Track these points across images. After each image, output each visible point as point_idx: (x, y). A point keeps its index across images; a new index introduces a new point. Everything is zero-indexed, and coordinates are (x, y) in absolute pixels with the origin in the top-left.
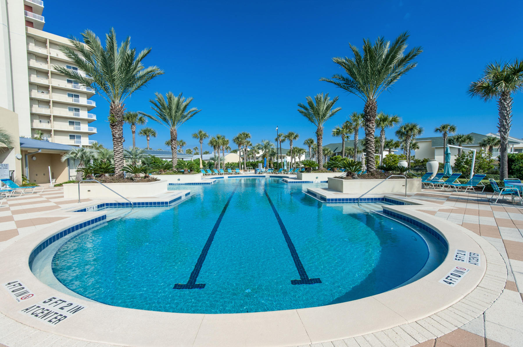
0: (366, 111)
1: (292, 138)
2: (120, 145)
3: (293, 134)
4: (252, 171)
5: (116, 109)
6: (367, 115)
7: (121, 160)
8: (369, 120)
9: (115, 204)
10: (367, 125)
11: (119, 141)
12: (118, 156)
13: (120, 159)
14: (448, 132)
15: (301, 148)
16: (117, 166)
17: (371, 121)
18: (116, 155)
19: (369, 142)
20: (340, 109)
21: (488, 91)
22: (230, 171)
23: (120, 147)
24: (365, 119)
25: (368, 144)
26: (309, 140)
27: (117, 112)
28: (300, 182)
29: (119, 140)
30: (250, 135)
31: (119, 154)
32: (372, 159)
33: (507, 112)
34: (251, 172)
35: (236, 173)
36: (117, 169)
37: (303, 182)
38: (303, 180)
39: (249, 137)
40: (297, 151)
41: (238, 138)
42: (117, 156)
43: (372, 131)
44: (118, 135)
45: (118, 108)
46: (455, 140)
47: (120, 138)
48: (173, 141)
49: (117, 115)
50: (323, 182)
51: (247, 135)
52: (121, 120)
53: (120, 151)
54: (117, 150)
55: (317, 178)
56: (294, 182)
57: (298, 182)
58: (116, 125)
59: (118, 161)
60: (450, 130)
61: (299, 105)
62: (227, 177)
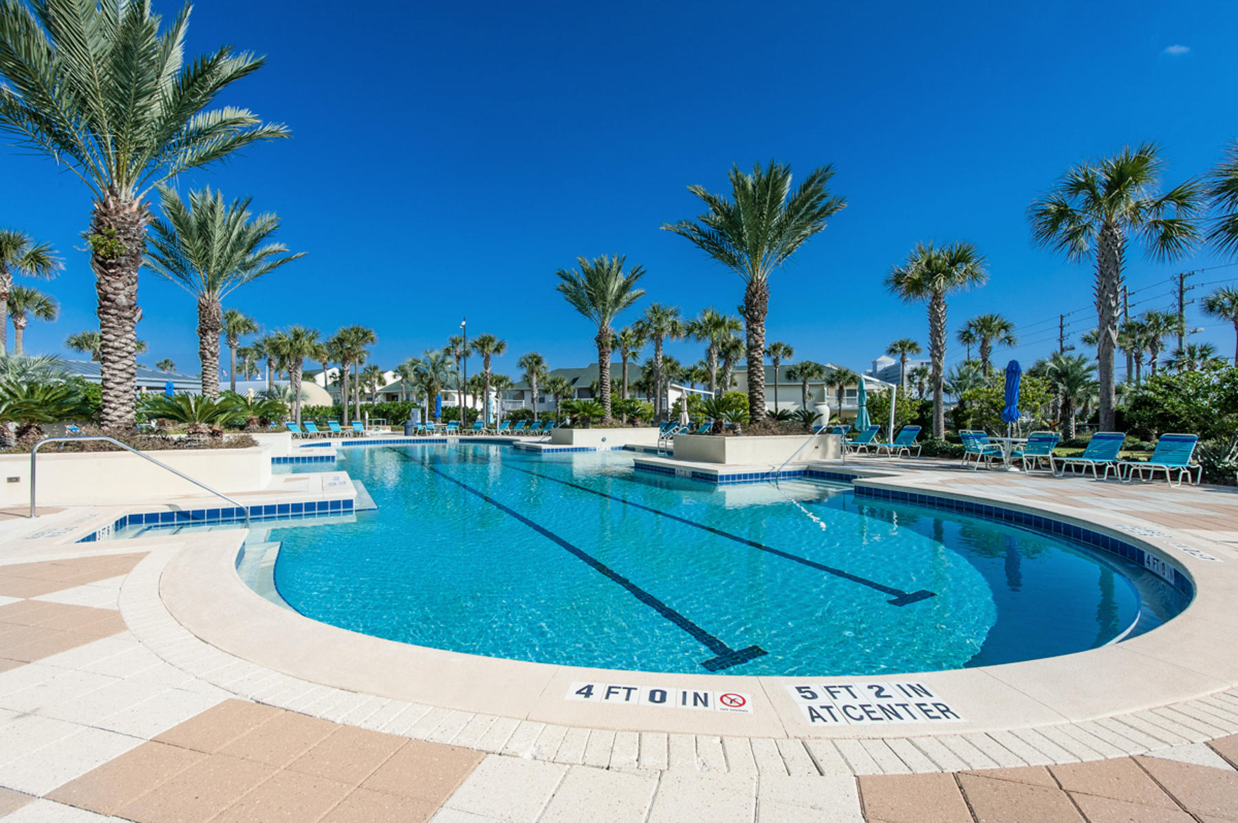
0: (752, 301)
1: (492, 348)
2: (128, 328)
3: (491, 340)
4: (384, 429)
5: (121, 215)
6: (752, 310)
7: (128, 379)
8: (755, 320)
9: (167, 517)
10: (753, 329)
11: (126, 318)
12: (120, 366)
13: (128, 376)
14: (780, 358)
15: (504, 375)
16: (116, 397)
17: (759, 321)
18: (114, 362)
19: (756, 362)
20: (643, 293)
21: (916, 287)
22: (313, 429)
23: (128, 336)
24: (748, 316)
25: (755, 366)
26: (530, 358)
27: (127, 226)
28: (568, 450)
29: (128, 314)
30: (373, 335)
31: (125, 357)
32: (761, 397)
33: (942, 324)
34: (381, 431)
35: (356, 434)
36: (113, 405)
37: (576, 450)
38: (574, 446)
39: (372, 339)
40: (494, 381)
41: (341, 341)
42: (116, 366)
43: (760, 342)
44: (126, 296)
45: (127, 211)
46: (798, 372)
47: (130, 307)
48: (210, 333)
49: (124, 234)
50: (616, 449)
51: (365, 334)
52: (135, 251)
53: (130, 349)
54: (116, 344)
55: (603, 440)
56: (553, 450)
57: (564, 450)
58: (119, 265)
59: (118, 380)
60: (784, 354)
61: (559, 274)
62: (341, 444)
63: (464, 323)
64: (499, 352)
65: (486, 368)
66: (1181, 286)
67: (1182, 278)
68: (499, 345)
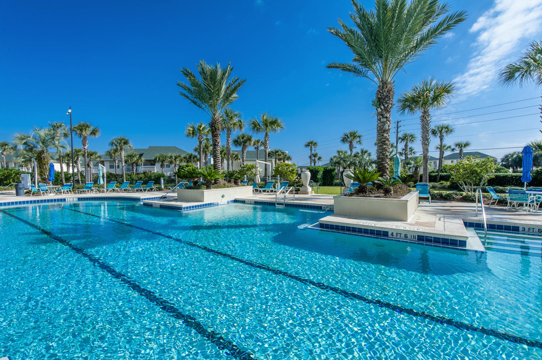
1: (88, 132)
3: (87, 126)
26: (120, 139)
28: (201, 206)
37: (206, 205)
50: (230, 202)
55: (223, 197)
63: (70, 111)
64: (95, 134)
65: (84, 145)
66: (398, 125)
67: (398, 122)
68: (94, 130)
